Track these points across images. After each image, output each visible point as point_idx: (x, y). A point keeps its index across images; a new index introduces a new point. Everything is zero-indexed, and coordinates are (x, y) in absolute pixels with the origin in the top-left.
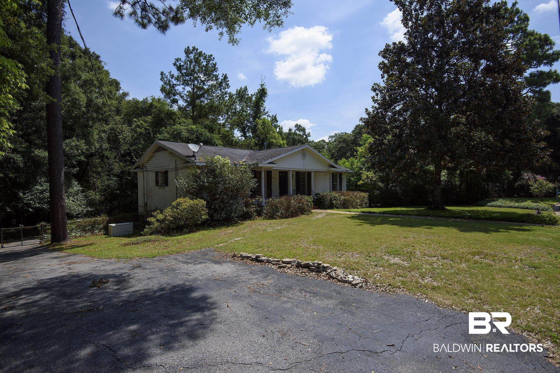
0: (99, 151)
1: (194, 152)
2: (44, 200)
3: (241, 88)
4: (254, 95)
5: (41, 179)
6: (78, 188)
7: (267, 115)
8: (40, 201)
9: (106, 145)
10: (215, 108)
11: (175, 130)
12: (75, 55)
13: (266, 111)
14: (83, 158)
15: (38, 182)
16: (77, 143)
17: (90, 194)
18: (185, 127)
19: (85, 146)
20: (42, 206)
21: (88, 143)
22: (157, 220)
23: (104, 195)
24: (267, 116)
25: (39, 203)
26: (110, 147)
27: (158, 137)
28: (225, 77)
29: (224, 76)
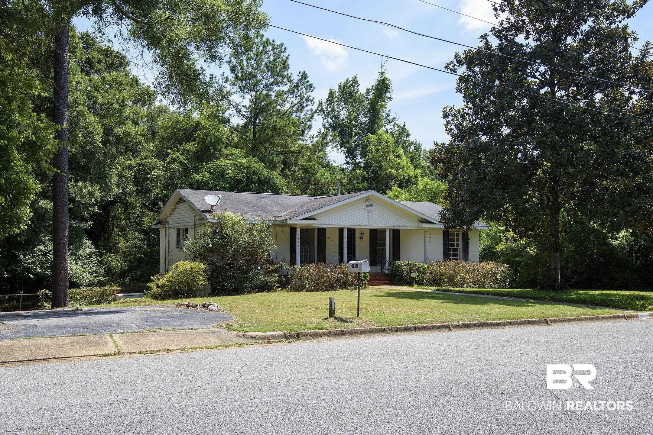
0: (121, 196)
1: (212, 206)
2: (47, 264)
3: (347, 80)
4: (372, 89)
5: (45, 236)
6: (91, 250)
7: (393, 123)
8: (42, 265)
9: (131, 188)
10: (280, 129)
11: (219, 167)
12: (92, 62)
13: (391, 118)
14: (96, 210)
15: (41, 241)
16: (90, 189)
17: (109, 259)
18: (233, 162)
19: (100, 193)
20: (44, 272)
21: (105, 188)
22: (158, 286)
23: (129, 261)
24: (394, 125)
25: (41, 268)
26: (137, 190)
27: (194, 178)
28: (304, 77)
29: (301, 74)
